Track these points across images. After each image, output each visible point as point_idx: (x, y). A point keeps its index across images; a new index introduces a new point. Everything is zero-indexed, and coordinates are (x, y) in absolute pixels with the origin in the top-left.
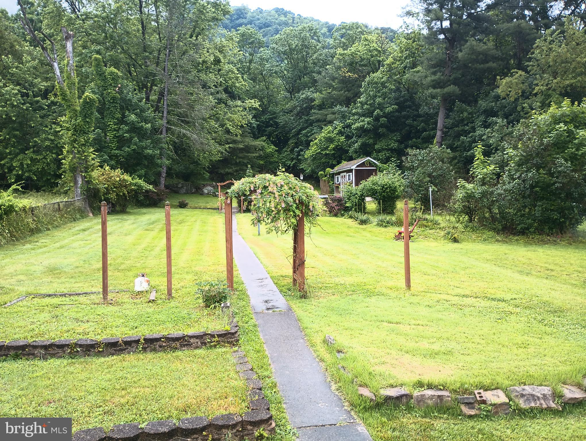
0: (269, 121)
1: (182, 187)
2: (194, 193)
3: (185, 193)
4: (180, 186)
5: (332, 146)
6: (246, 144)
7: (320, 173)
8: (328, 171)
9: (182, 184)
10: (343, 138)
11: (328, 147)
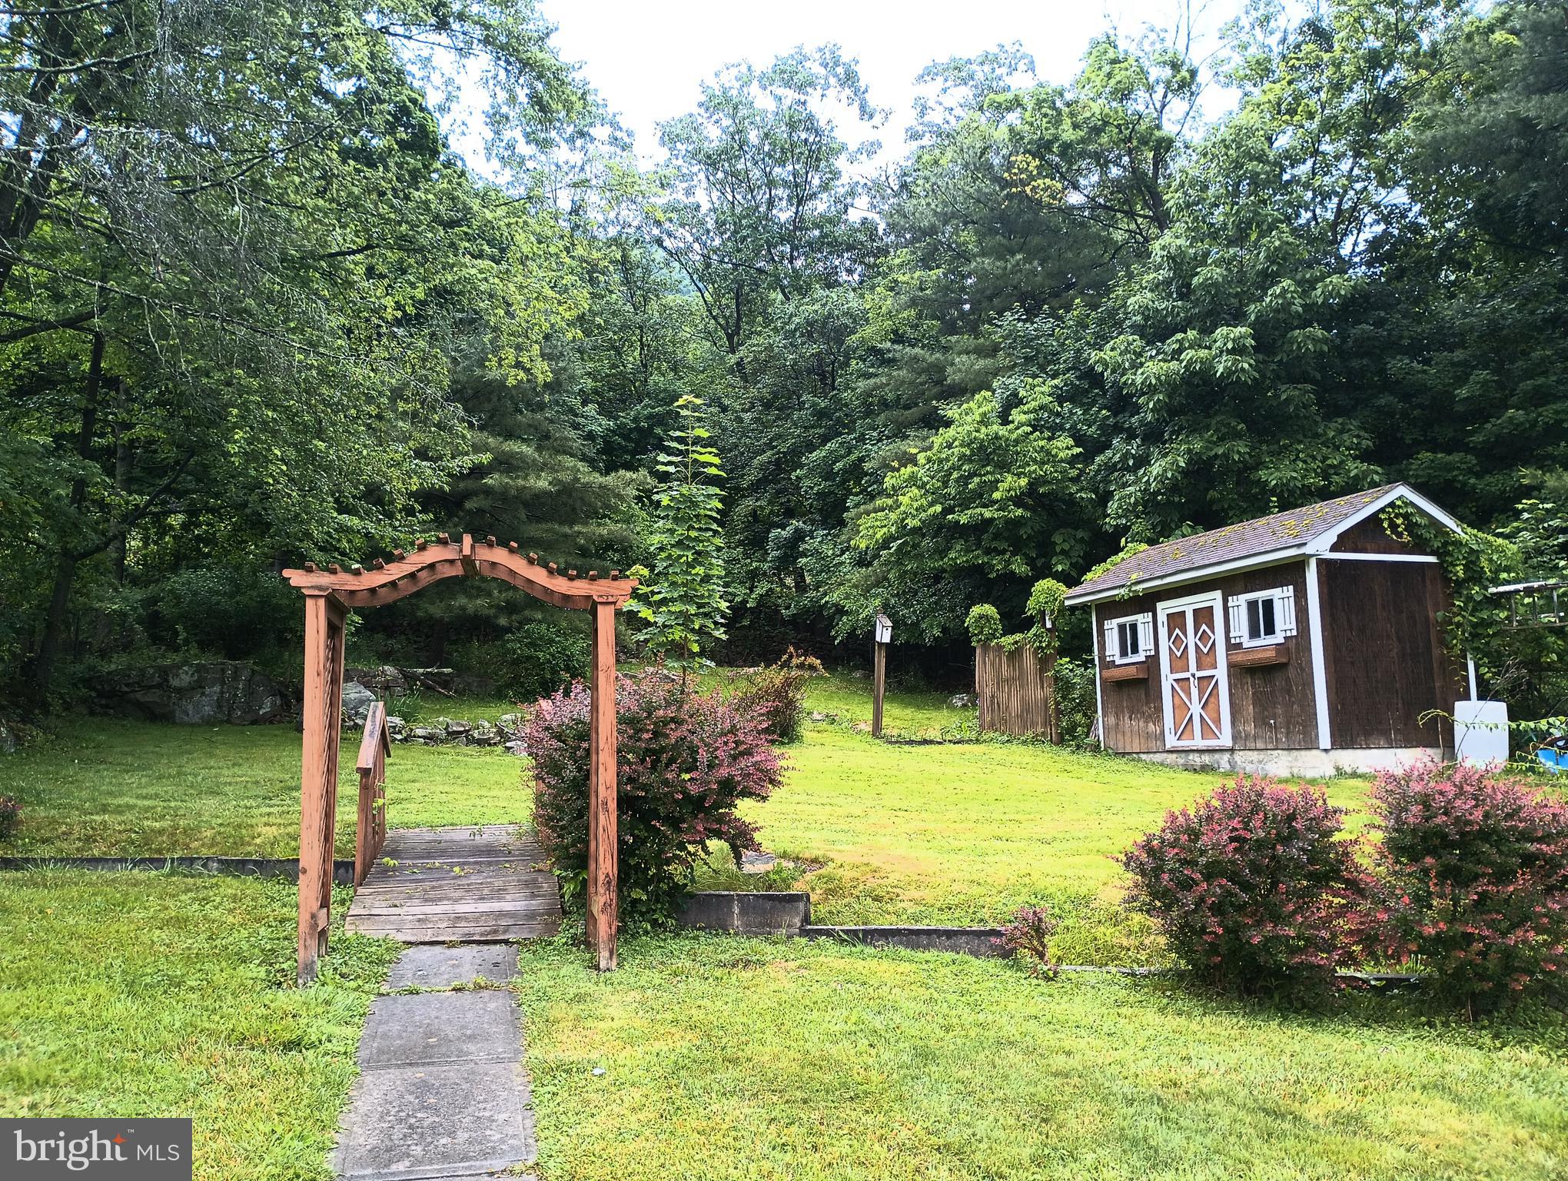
0: (651, 428)
1: (198, 686)
2: (270, 720)
3: (209, 722)
4: (184, 678)
5: (1011, 483)
6: (565, 477)
7: (976, 610)
8: (1050, 592)
9: (200, 668)
10: (1063, 446)
11: (994, 486)
